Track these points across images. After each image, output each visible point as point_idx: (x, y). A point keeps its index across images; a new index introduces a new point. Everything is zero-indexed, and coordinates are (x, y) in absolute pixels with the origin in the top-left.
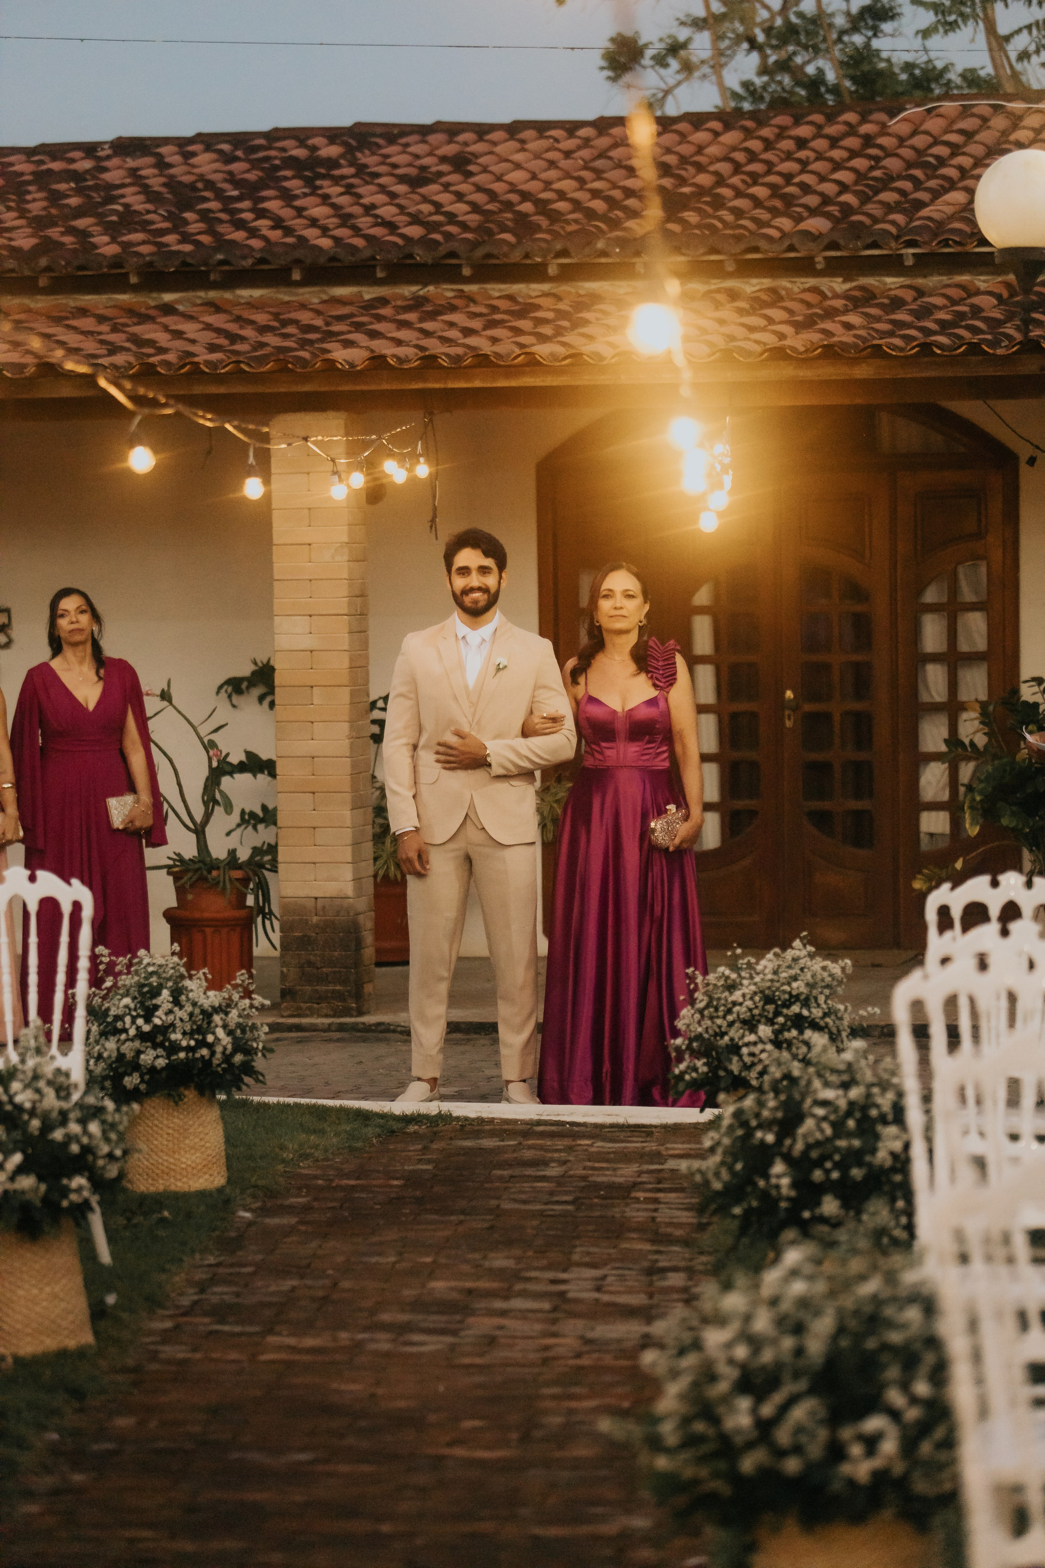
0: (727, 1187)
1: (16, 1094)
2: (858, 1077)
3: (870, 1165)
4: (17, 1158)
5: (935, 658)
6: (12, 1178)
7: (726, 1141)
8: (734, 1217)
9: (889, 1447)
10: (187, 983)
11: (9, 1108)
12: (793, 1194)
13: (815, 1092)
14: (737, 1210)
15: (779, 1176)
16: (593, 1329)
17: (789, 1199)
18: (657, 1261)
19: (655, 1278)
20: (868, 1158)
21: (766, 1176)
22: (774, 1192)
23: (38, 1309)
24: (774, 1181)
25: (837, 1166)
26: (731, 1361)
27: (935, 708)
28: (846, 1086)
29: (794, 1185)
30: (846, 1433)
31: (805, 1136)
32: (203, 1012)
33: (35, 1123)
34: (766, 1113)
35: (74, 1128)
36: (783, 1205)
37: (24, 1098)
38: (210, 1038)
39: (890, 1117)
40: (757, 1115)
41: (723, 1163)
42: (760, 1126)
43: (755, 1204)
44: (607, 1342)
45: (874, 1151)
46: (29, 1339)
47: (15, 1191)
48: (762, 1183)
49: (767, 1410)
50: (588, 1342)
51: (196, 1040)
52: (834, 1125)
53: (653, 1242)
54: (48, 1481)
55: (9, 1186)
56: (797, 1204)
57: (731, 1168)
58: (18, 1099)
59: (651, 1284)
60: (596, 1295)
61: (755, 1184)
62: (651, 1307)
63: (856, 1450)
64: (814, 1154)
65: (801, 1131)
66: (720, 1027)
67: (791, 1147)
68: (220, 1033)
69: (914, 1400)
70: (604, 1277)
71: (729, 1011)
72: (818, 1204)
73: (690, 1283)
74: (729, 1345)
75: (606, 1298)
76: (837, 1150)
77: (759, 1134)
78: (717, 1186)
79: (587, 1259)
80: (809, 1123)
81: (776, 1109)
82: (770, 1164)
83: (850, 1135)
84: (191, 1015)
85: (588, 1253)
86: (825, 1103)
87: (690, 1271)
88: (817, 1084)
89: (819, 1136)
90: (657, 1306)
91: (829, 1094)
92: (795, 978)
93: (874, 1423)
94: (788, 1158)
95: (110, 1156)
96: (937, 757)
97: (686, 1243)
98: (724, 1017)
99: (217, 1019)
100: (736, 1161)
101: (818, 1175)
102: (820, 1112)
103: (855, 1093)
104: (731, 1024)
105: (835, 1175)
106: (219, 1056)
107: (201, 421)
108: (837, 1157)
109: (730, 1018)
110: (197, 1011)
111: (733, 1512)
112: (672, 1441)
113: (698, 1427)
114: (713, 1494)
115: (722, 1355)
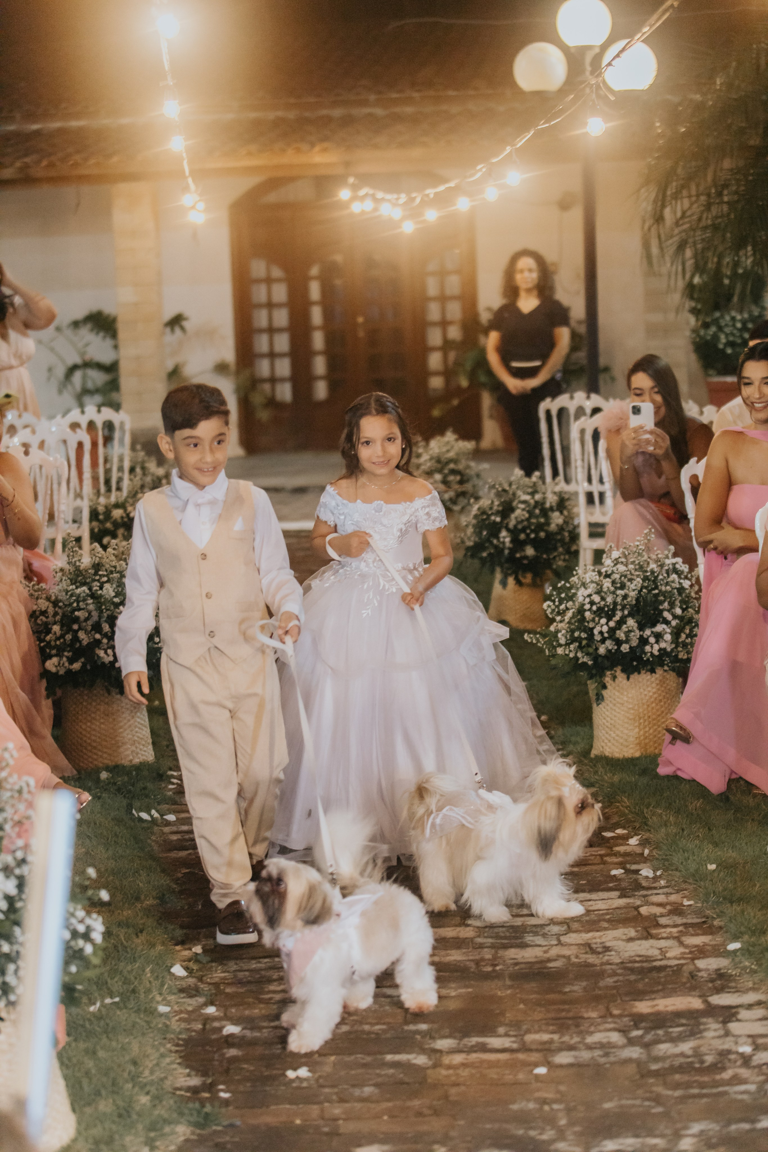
0: (477, 544)
2: (539, 489)
3: (546, 532)
7: (474, 522)
9: (668, 637)
12: (511, 546)
13: (519, 497)
15: (504, 537)
17: (509, 549)
20: (546, 528)
21: (498, 538)
22: (501, 546)
24: (502, 540)
25: (532, 531)
26: (592, 603)
27: (435, 324)
28: (532, 494)
29: (512, 541)
30: (648, 632)
31: (516, 518)
34: (495, 508)
36: (506, 552)
39: (555, 508)
40: (491, 508)
42: (492, 514)
43: (492, 551)
45: (548, 524)
48: (495, 541)
49: (612, 624)
52: (528, 512)
56: (512, 551)
57: (478, 535)
61: (491, 543)
63: (652, 640)
64: (520, 527)
65: (513, 516)
67: (507, 524)
69: (675, 617)
72: (524, 551)
74: (590, 596)
76: (533, 523)
77: (493, 518)
78: (471, 544)
80: (518, 512)
81: (498, 506)
82: (499, 531)
83: (537, 517)
86: (524, 502)
88: (519, 493)
89: (523, 518)
91: (527, 497)
92: (448, 451)
93: (659, 628)
94: (508, 530)
96: (436, 349)
101: (522, 536)
102: (522, 506)
103: (538, 497)
105: (533, 536)
108: (533, 527)
111: (594, 672)
112: (563, 641)
113: (576, 634)
114: (585, 664)
115: (587, 600)
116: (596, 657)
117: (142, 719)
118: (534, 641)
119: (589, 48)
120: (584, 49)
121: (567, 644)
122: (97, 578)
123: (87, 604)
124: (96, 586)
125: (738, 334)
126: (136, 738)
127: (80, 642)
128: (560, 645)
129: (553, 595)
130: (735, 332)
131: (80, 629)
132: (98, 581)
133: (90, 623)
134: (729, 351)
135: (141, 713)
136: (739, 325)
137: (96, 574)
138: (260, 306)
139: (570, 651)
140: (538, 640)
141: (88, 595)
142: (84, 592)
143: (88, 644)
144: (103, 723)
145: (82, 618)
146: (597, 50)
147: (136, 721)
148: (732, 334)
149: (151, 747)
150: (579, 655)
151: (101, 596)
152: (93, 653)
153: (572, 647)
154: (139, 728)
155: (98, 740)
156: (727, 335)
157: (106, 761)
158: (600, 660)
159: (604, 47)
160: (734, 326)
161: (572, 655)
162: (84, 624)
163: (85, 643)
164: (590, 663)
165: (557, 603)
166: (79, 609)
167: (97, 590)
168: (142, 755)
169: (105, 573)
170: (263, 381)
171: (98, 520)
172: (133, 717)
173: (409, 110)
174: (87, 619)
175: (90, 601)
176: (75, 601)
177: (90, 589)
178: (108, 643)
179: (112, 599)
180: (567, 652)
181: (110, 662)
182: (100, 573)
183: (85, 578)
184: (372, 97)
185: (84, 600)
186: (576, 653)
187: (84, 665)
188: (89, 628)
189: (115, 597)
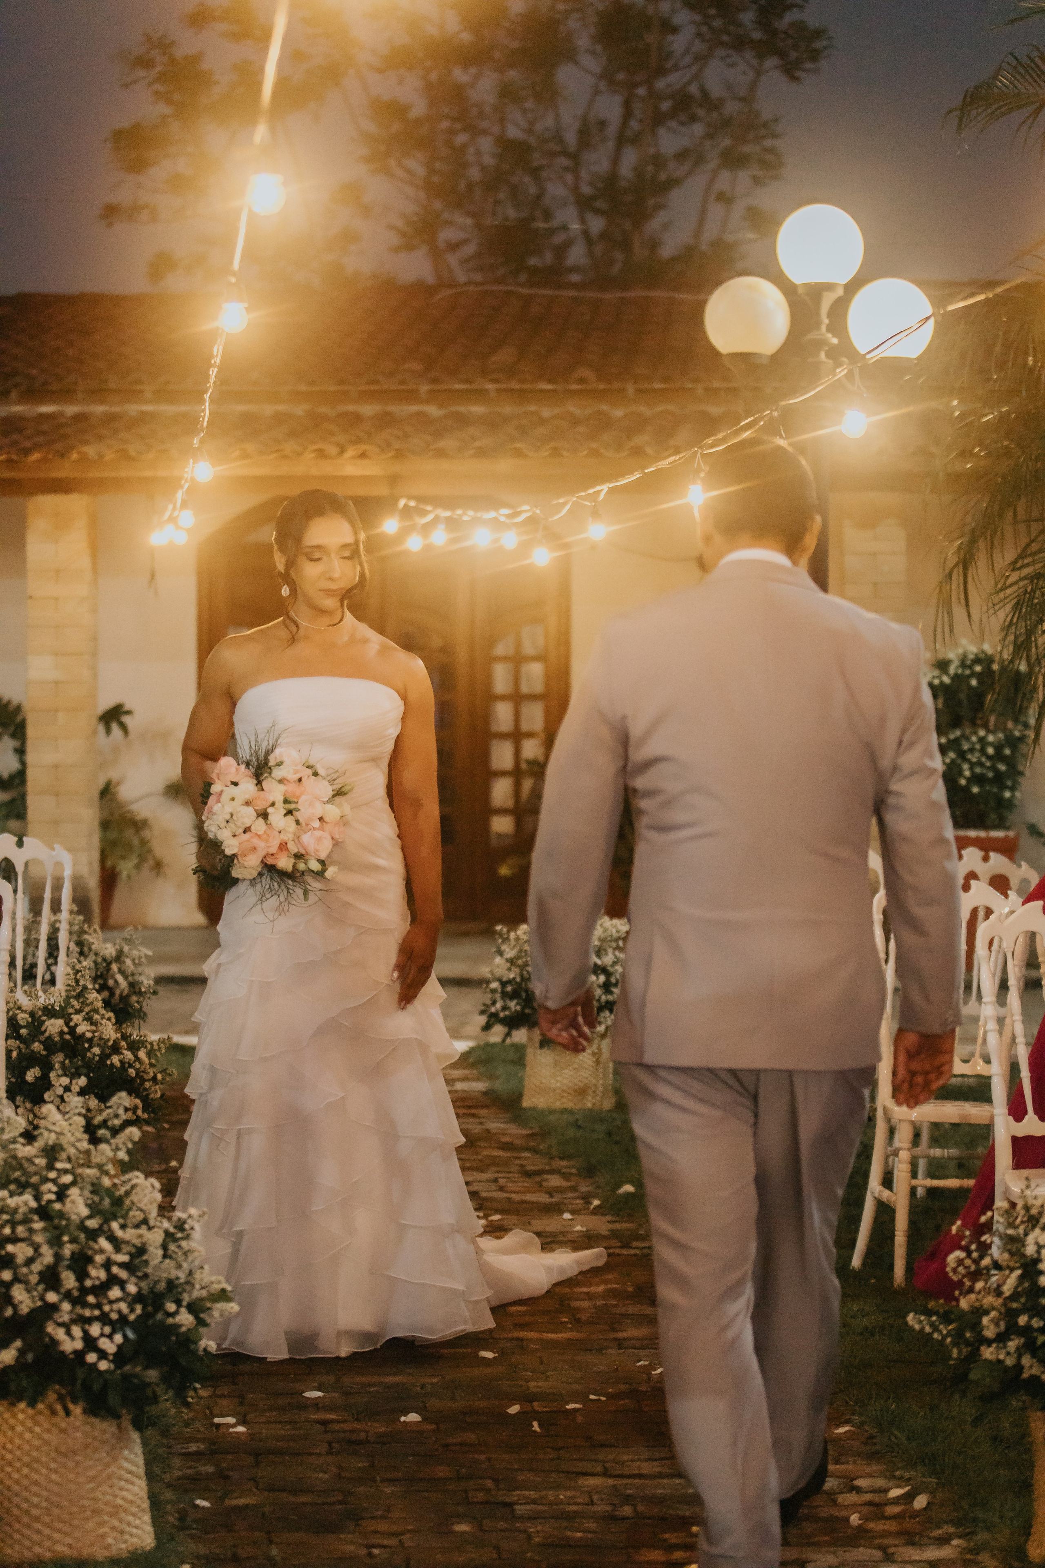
1: (76, 1025)
4: (83, 1081)
5: (503, 698)
10: (86, 937)
11: (68, 1037)
27: (503, 736)
32: (104, 960)
33: (96, 1050)
35: (129, 1055)
37: (83, 1028)
38: (111, 982)
51: (100, 984)
58: (80, 1030)
59: (539, 1184)
68: (120, 978)
84: (95, 963)
95: (154, 1079)
96: (504, 774)
99: (114, 967)
106: (117, 997)
110: (99, 960)
117: (132, 1462)
118: (928, 1329)
119: (829, 287)
120: (817, 291)
121: (1001, 1338)
122: (52, 1175)
123: (31, 1231)
124: (49, 1191)
125: (988, 764)
126: (120, 1502)
127: (15, 1307)
128: (989, 1342)
129: (963, 1237)
130: (983, 759)
131: (17, 1279)
132: (54, 1181)
133: (37, 1267)
134: (975, 790)
135: (131, 1451)
136: (990, 751)
137: (50, 1167)
139: (1008, 1354)
140: (935, 1328)
141: (33, 1211)
142: (26, 1204)
143: (33, 1311)
144: (55, 1471)
145: (20, 1259)
146: (840, 292)
147: (121, 1468)
148: (980, 764)
149: (147, 1518)
150: (1026, 1361)
151: (61, 1215)
152: (42, 1328)
154: (127, 1481)
155: (44, 1504)
156: (972, 766)
157: (59, 1548)
159: (853, 287)
160: (983, 751)
162: (24, 1270)
163: (24, 1309)
166: (14, 1240)
167: (50, 1202)
168: (132, 1535)
169: (68, 1166)
171: (19, 1037)
172: (115, 1459)
173: (477, 410)
174: (30, 1261)
175: (38, 1225)
176: (7, 1221)
177: (37, 1197)
178: (71, 1312)
179: (82, 1222)
180: (1001, 1357)
181: (75, 1352)
182: (59, 1165)
183: (25, 1173)
184: (424, 388)
185: (26, 1221)
187: (22, 1352)
188: (34, 1279)
189: (89, 1217)
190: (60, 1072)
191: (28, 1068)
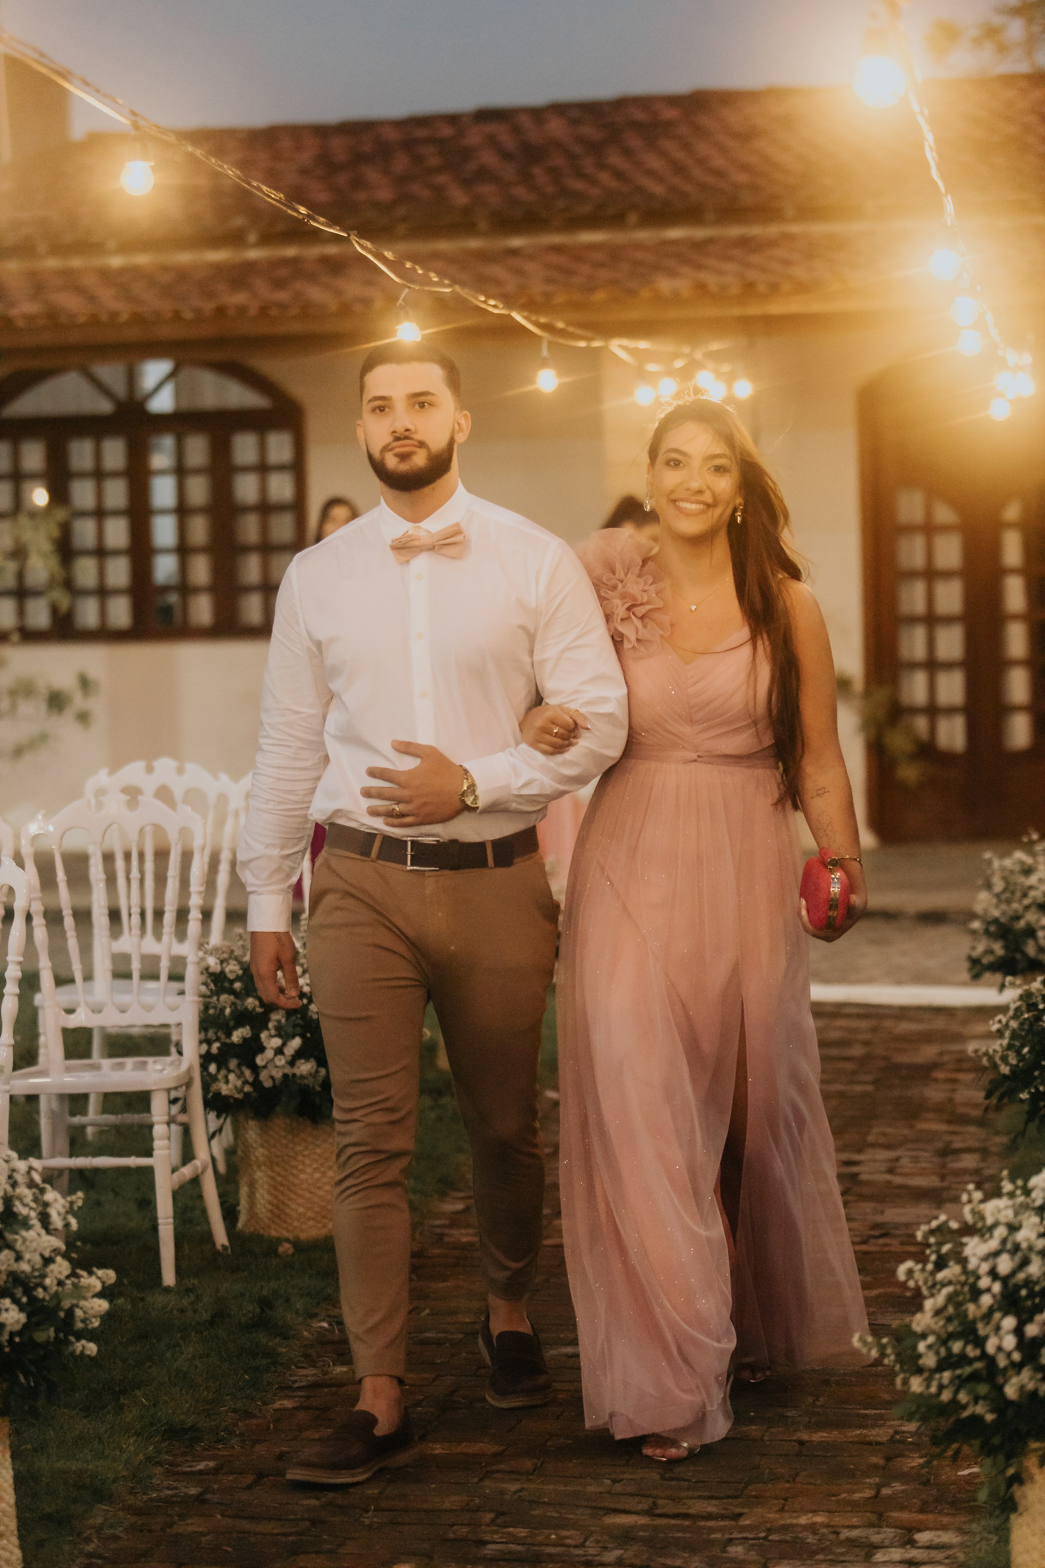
0: (1014, 1070)
4: (296, 1042)
6: (292, 1063)
7: (1014, 1024)
8: (1022, 1101)
14: (1024, 1096)
16: (882, 1213)
18: (951, 1142)
19: (949, 1159)
23: (321, 1193)
26: (993, 1274)
41: (1010, 1047)
44: (896, 1226)
46: (311, 1223)
47: (294, 1075)
50: (876, 1226)
53: (949, 1122)
54: (308, 1374)
55: (288, 1070)
57: (1018, 1052)
59: (943, 1166)
60: (888, 1177)
62: (943, 1189)
66: (1016, 911)
70: (897, 1159)
71: (1025, 895)
73: (982, 1165)
74: (992, 1257)
75: (898, 1180)
78: (1005, 1070)
79: (882, 1140)
85: (885, 1134)
87: (984, 1152)
90: (948, 1188)
97: (982, 1123)
98: (1020, 901)
100: (1023, 1046)
104: (1027, 908)
107: (483, 306)
109: (1026, 902)
111: (996, 1440)
112: (930, 1361)
113: (957, 1347)
114: (976, 1419)
115: (985, 1267)
116: (1000, 1403)
138: (912, 575)
153: (947, 1375)
158: (1010, 1412)
161: (946, 1396)
164: (989, 1417)
165: (930, 1267)
170: (914, 711)
186: (956, 1392)
190: (273, 1032)
191: (236, 1027)
